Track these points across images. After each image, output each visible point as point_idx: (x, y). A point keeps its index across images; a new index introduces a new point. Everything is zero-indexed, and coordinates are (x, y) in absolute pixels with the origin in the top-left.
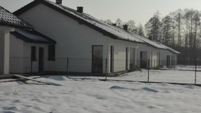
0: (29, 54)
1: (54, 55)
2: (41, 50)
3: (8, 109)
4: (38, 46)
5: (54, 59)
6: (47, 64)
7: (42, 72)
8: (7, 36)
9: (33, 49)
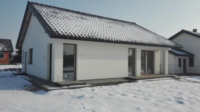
0: (177, 63)
1: (193, 63)
2: (185, 60)
3: (178, 99)
4: (182, 58)
5: (193, 66)
6: (188, 69)
7: (185, 74)
8: (167, 53)
9: (180, 60)
